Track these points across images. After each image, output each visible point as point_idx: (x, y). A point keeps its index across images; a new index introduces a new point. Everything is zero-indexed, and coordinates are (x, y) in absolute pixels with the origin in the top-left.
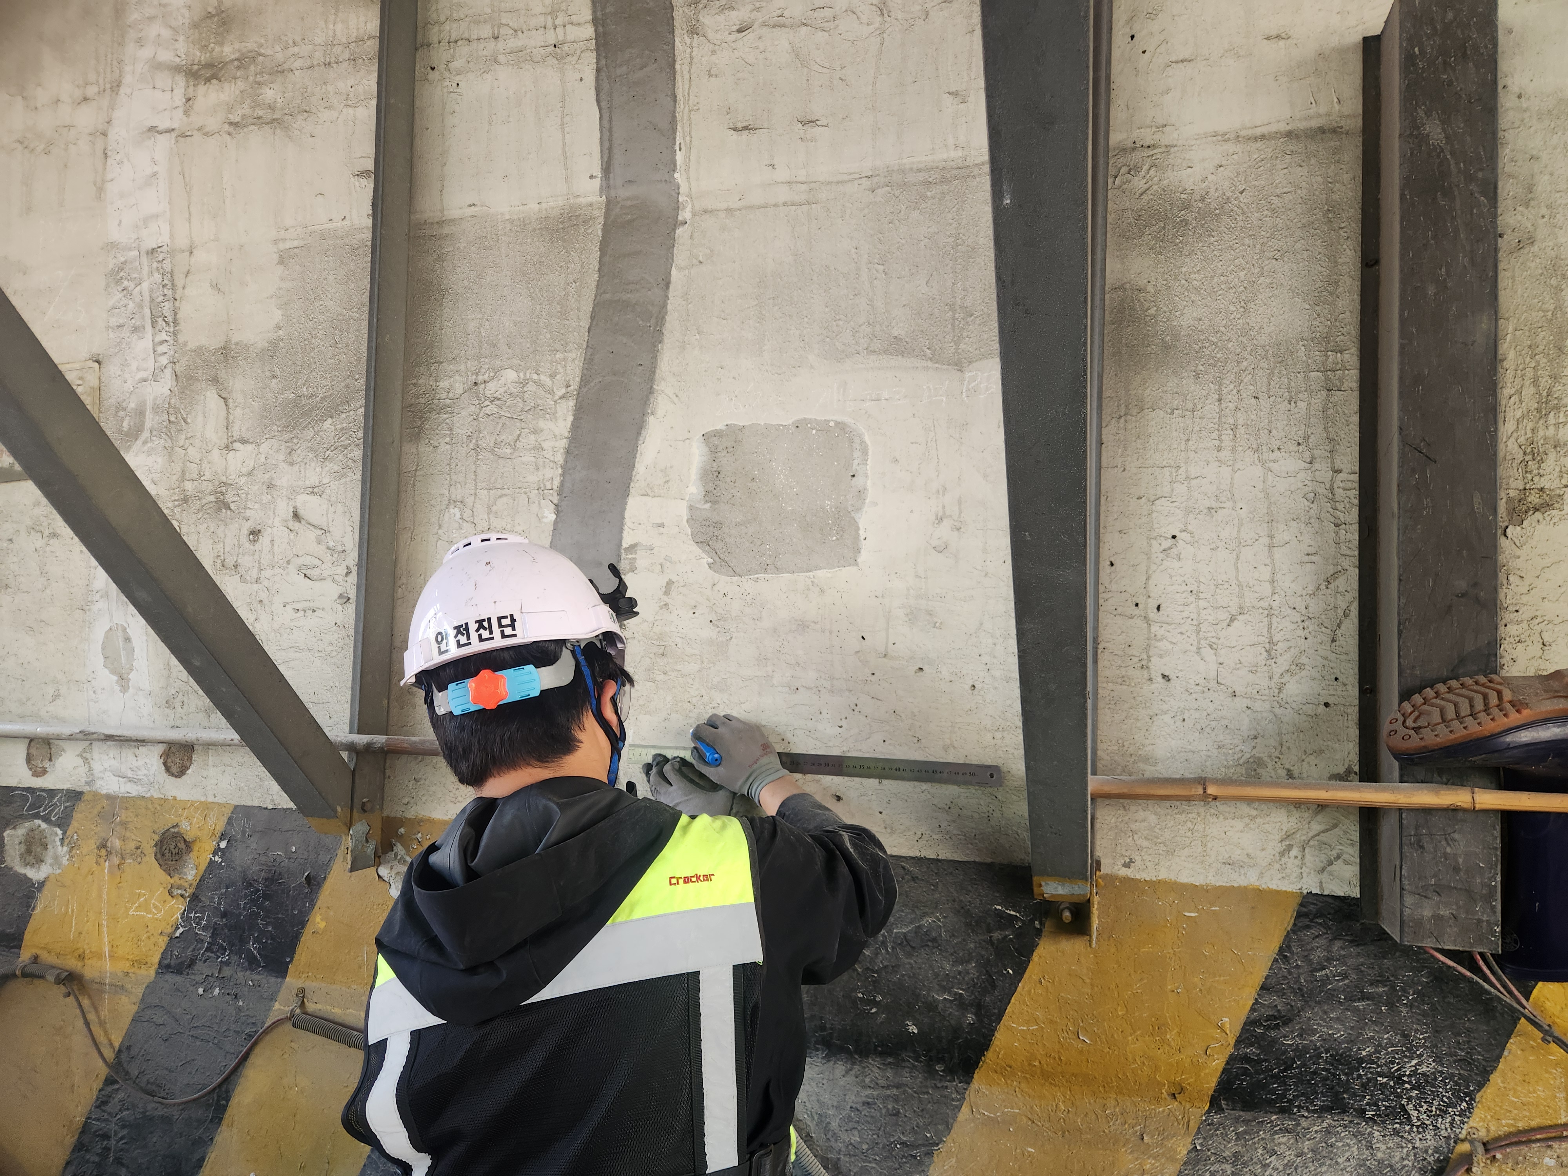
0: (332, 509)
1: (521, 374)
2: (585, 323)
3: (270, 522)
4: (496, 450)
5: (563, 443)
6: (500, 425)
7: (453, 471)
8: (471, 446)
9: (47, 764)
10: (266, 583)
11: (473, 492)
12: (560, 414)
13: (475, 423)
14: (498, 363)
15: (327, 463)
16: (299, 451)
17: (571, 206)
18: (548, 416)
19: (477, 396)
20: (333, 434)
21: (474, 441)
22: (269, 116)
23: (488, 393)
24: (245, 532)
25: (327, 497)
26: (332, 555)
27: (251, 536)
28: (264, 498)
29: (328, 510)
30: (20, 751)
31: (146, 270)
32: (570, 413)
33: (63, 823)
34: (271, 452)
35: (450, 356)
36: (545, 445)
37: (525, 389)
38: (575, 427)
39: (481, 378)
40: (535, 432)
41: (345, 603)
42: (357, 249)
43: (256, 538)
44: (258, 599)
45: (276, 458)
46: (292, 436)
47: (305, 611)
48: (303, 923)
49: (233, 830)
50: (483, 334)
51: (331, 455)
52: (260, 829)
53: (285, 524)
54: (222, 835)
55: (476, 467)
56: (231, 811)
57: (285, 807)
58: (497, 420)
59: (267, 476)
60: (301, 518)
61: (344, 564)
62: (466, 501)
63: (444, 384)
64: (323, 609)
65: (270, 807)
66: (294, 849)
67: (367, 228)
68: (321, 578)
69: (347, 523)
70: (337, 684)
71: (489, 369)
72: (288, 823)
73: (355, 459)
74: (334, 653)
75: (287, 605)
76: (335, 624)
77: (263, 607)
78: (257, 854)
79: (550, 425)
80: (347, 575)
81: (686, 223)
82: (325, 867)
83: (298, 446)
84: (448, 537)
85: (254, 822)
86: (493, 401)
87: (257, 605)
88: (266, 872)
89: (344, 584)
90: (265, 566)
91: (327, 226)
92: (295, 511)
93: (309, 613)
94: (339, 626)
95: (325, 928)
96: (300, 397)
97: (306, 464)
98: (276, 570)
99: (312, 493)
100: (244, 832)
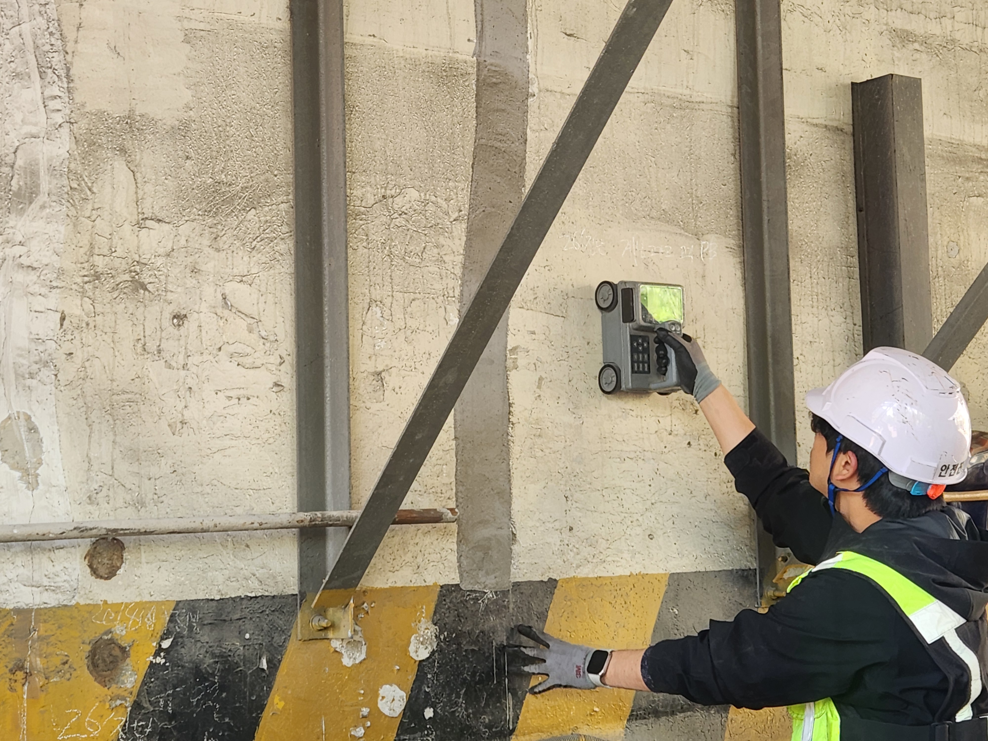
0: (262, 299)
1: (422, 194)
2: (471, 160)
3: (196, 308)
4: (407, 258)
5: (460, 259)
6: (409, 236)
7: (371, 273)
8: (386, 252)
10: (194, 369)
11: (390, 293)
12: (455, 234)
13: (387, 232)
14: (402, 181)
15: (254, 252)
16: (224, 238)
17: (451, 59)
18: (446, 234)
19: (388, 209)
20: (257, 225)
21: (387, 248)
23: (396, 206)
24: (167, 315)
25: (257, 287)
26: (264, 344)
27: (175, 321)
28: (188, 282)
29: (258, 299)
32: (463, 234)
34: (192, 235)
35: (362, 168)
36: (446, 258)
37: (427, 208)
39: (388, 192)
40: (437, 247)
41: (280, 391)
42: (267, 48)
43: (181, 322)
44: (187, 386)
45: (199, 242)
46: (215, 222)
47: (239, 399)
48: (262, 708)
49: (177, 627)
50: (389, 154)
51: (258, 246)
52: (210, 622)
53: (213, 310)
54: (164, 634)
55: (392, 272)
56: (173, 608)
57: (233, 596)
58: (406, 232)
59: (190, 259)
60: (231, 306)
61: (277, 353)
62: (385, 301)
63: (358, 192)
64: (258, 397)
65: (217, 597)
66: (247, 636)
67: (275, 30)
68: (254, 366)
69: (278, 313)
70: (277, 471)
71: (395, 185)
72: (239, 612)
73: (282, 252)
74: (271, 441)
75: (219, 392)
76: (271, 411)
77: (192, 395)
78: (210, 647)
79: (449, 242)
80: (281, 364)
81: (534, 95)
82: (280, 649)
83: (224, 232)
84: (372, 333)
85: (201, 616)
86: (400, 215)
87: (186, 392)
88: (221, 664)
89: (278, 372)
90: (193, 353)
91: (236, 17)
92: (225, 299)
93: (243, 400)
94: (274, 414)
95: (283, 708)
96: (219, 183)
97: (233, 252)
98: (206, 357)
99: (241, 281)
100: (191, 627)
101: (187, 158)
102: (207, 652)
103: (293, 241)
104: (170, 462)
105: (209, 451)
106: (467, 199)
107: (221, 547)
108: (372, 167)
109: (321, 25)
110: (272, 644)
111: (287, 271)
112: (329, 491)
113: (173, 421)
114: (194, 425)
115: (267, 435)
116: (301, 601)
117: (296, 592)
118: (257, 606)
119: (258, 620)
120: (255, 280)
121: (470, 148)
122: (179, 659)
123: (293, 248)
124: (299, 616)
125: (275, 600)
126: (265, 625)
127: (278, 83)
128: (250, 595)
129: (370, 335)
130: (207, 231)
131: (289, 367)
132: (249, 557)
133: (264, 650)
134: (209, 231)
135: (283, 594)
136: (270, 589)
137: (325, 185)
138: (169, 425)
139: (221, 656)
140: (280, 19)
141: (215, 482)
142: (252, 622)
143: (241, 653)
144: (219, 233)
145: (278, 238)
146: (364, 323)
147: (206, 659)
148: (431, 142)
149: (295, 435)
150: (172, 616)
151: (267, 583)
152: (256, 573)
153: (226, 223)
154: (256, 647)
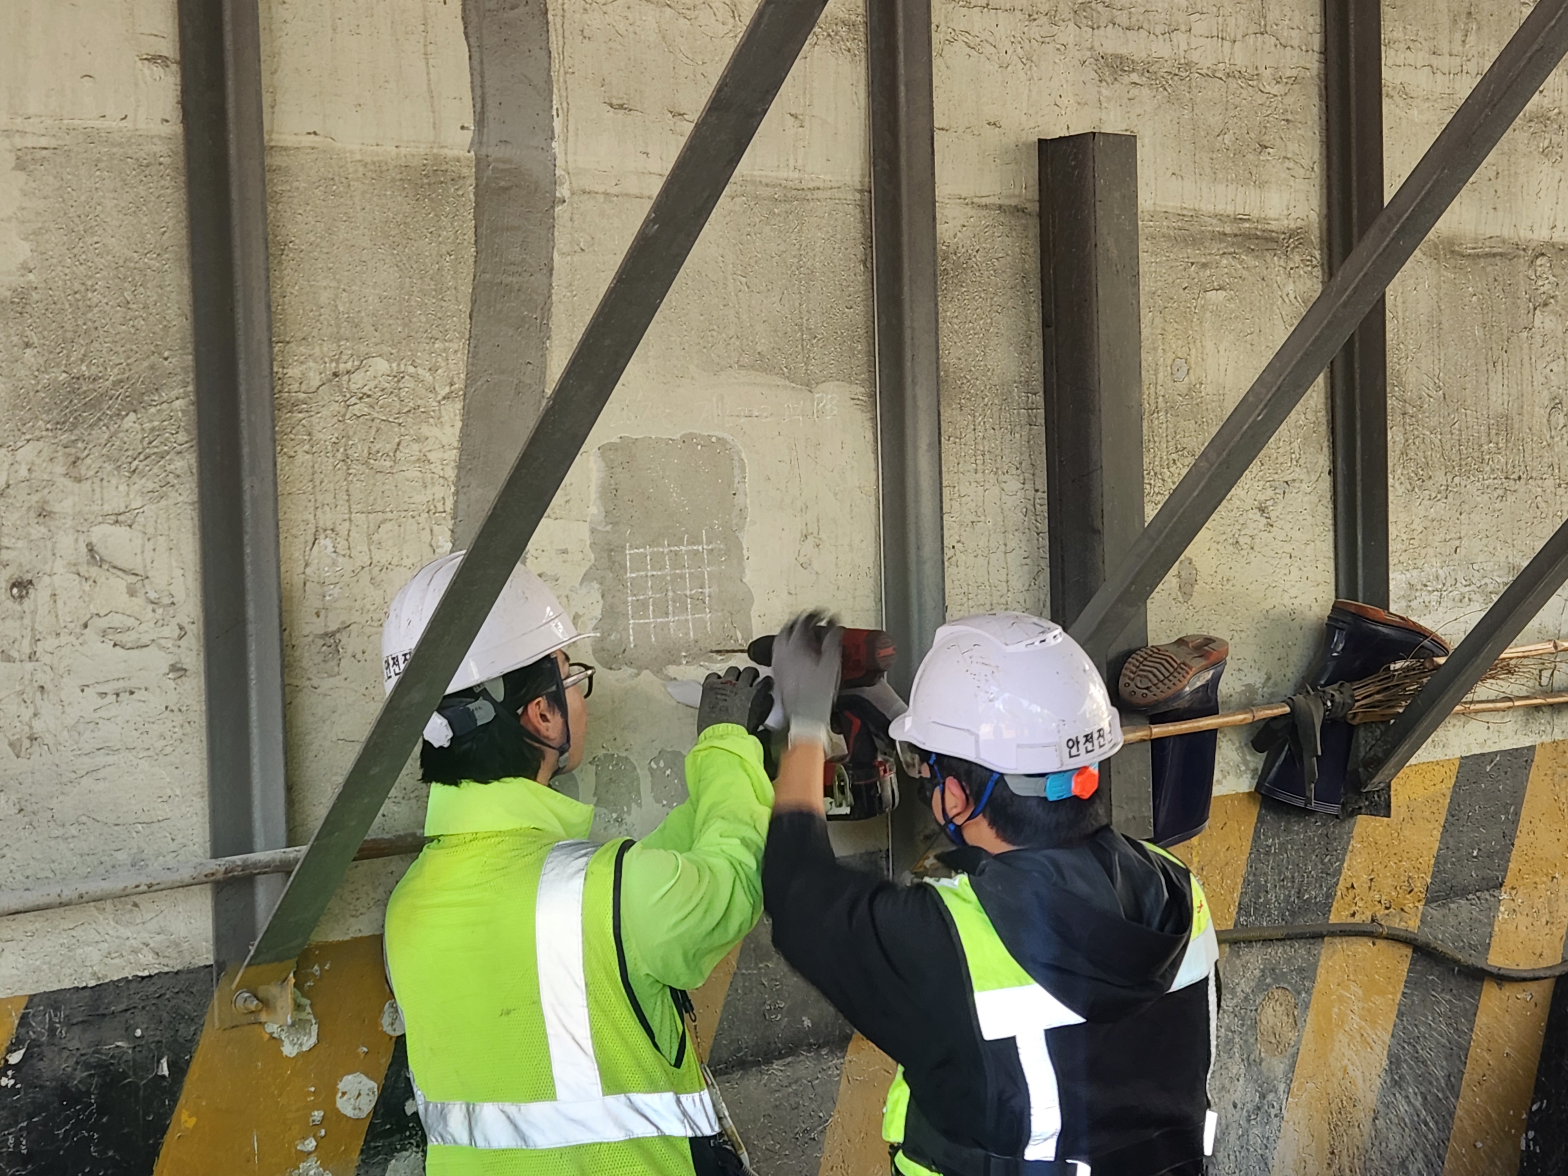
0: (149, 546)
1: (394, 365)
2: (469, 307)
3: (47, 568)
4: (372, 461)
5: (453, 455)
6: (374, 430)
7: (318, 489)
8: (339, 456)
10: (46, 659)
11: (347, 516)
12: (445, 419)
13: (341, 426)
14: (363, 349)
15: (135, 476)
16: (88, 461)
17: (436, 157)
18: (431, 420)
19: (341, 391)
20: (140, 436)
21: (342, 450)
23: (353, 387)
24: (2, 584)
25: (140, 528)
26: (154, 611)
27: (15, 590)
28: (33, 531)
29: (143, 546)
32: (458, 418)
34: (38, 461)
35: (300, 335)
36: (431, 456)
37: (401, 385)
38: (465, 435)
39: (342, 367)
40: (417, 440)
41: (180, 677)
42: (147, 166)
43: (24, 592)
44: (36, 685)
45: (48, 470)
46: (73, 438)
47: (118, 695)
48: (164, 1130)
49: (31, 1033)
50: (341, 309)
51: (140, 467)
52: (80, 1019)
53: (74, 569)
54: (12, 1044)
55: (348, 485)
56: (24, 1005)
57: (115, 979)
58: (369, 423)
59: (35, 498)
60: (102, 560)
61: (174, 623)
62: (338, 528)
63: (294, 372)
64: (146, 689)
65: (92, 983)
66: (138, 1033)
67: (160, 137)
68: (140, 644)
69: (174, 564)
70: (178, 792)
71: (352, 355)
72: (125, 1000)
73: (178, 472)
74: (168, 750)
75: (86, 689)
76: (167, 708)
77: (45, 696)
78: (82, 1055)
79: (435, 431)
80: (180, 638)
81: (564, 201)
82: (189, 1045)
83: (86, 452)
84: (319, 576)
85: (67, 1012)
86: (361, 398)
87: (34, 693)
88: (99, 1076)
89: (176, 650)
90: (44, 634)
91: (98, 124)
92: (91, 550)
93: (124, 696)
94: (172, 711)
95: (195, 1126)
96: (78, 378)
97: (102, 480)
98: (64, 639)
99: (117, 522)
100: (52, 1031)
101: (27, 345)
102: (77, 1063)
103: (195, 455)
104: (13, 798)
105: (74, 776)
106: (462, 366)
107: (96, 913)
108: (316, 330)
109: (231, 126)
110: (176, 1041)
111: (187, 500)
112: (257, 814)
113: (17, 736)
114: (49, 740)
115: (163, 743)
116: (219, 975)
117: (211, 962)
118: (152, 989)
119: (154, 1008)
120: (138, 519)
121: (467, 289)
122: (37, 1077)
123: (195, 465)
124: (216, 995)
125: (178, 977)
126: (165, 1014)
127: (166, 219)
128: (141, 974)
129: (316, 580)
130: (60, 454)
131: (194, 641)
132: (138, 921)
133: (164, 1049)
134: (65, 453)
135: (192, 967)
136: (171, 963)
137: (242, 367)
138: (11, 744)
139: (99, 1065)
140: (167, 121)
141: (84, 819)
142: (144, 1012)
143: (130, 1058)
144: (79, 454)
145: (172, 453)
146: (306, 565)
147: (77, 1072)
148: (407, 285)
149: (204, 738)
150: (24, 1018)
151: (167, 954)
152: (150, 941)
153: (90, 437)
154: (153, 1046)
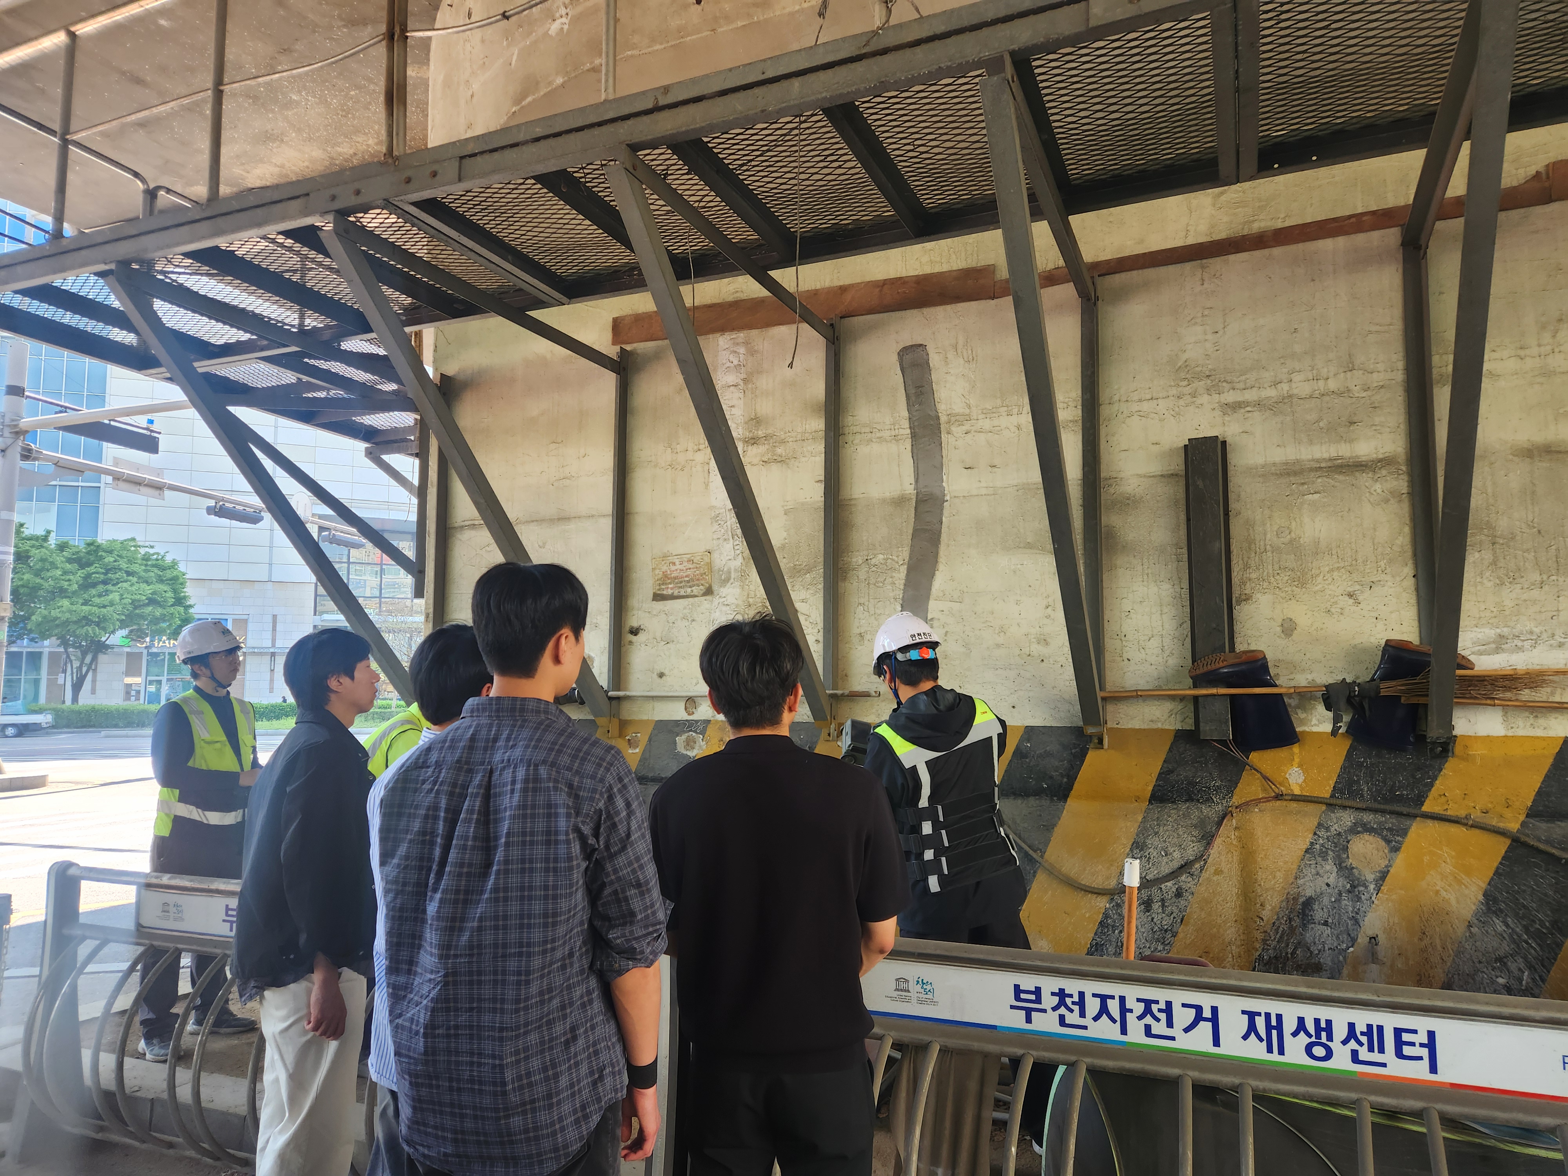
0: (811, 608)
1: (885, 556)
2: (910, 537)
4: (876, 584)
5: (903, 581)
6: (878, 575)
7: (859, 592)
8: (866, 583)
9: (694, 710)
11: (867, 600)
12: (901, 570)
13: (867, 574)
14: (875, 552)
17: (902, 494)
18: (896, 571)
19: (868, 564)
21: (867, 581)
22: (779, 459)
23: (872, 563)
25: (809, 603)
26: (812, 625)
29: (809, 608)
30: (681, 705)
31: (728, 517)
32: (905, 570)
33: (703, 733)
35: (856, 550)
37: (887, 561)
38: (907, 575)
39: (869, 558)
40: (892, 577)
41: (818, 643)
42: (817, 509)
50: (869, 541)
55: (869, 591)
58: (876, 573)
60: (799, 612)
61: (817, 629)
62: (865, 603)
63: (855, 560)
67: (820, 501)
69: (817, 613)
71: (872, 554)
79: (898, 575)
80: (819, 633)
81: (947, 501)
84: (859, 617)
86: (874, 566)
89: (817, 636)
106: (908, 555)
108: (861, 548)
109: (838, 495)
111: (820, 596)
127: (821, 522)
137: (841, 559)
140: (821, 497)
146: (855, 613)
148: (891, 532)
